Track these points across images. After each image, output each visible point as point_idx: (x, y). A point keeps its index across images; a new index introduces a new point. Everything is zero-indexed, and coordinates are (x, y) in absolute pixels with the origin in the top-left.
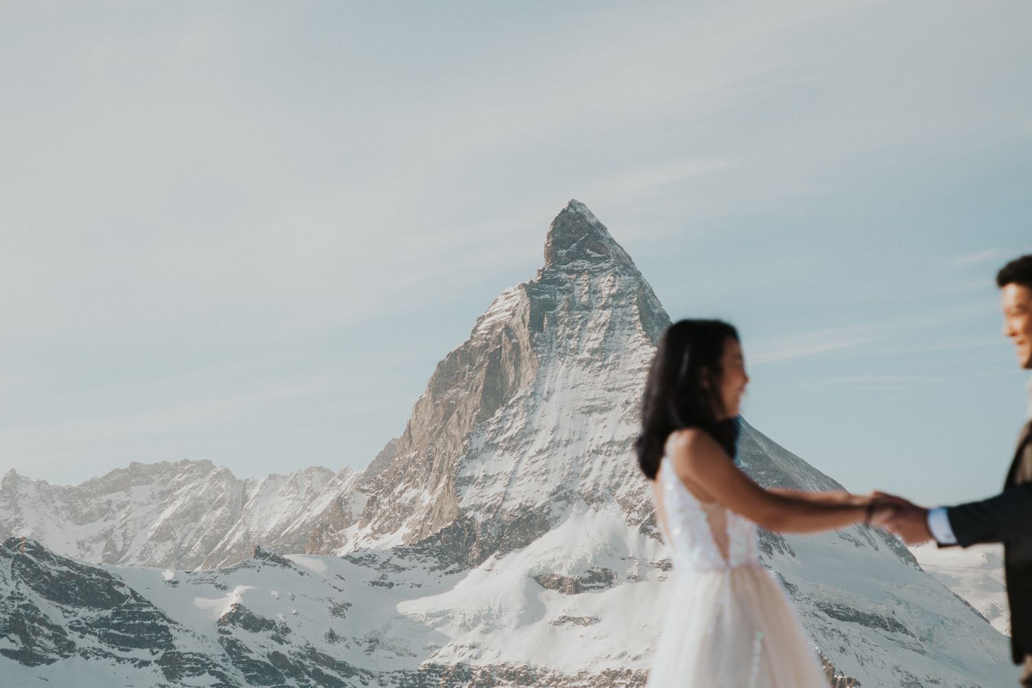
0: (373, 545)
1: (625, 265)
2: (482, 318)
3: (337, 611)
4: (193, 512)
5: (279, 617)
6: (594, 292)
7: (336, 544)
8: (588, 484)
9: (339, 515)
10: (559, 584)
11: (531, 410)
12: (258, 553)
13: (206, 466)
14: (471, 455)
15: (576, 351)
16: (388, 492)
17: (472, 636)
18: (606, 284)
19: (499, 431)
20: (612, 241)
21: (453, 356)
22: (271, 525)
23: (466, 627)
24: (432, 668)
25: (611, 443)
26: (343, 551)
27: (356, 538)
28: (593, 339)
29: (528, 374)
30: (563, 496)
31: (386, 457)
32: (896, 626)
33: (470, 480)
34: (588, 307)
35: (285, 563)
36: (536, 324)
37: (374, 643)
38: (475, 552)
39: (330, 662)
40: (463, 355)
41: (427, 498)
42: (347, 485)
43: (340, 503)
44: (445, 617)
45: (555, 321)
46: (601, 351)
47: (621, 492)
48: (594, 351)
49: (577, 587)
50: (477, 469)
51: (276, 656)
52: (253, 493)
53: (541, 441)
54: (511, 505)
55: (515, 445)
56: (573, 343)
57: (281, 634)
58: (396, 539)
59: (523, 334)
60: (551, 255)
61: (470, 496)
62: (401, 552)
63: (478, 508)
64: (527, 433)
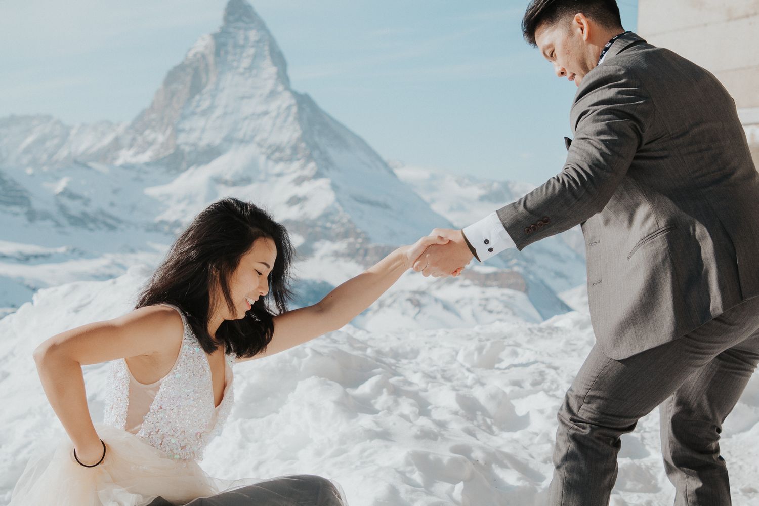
0: (133, 160)
1: (262, 26)
2: (190, 50)
3: (115, 192)
4: (42, 141)
5: (86, 194)
6: (246, 39)
7: (115, 159)
8: (240, 135)
9: (117, 145)
10: (226, 183)
11: (213, 96)
12: (76, 162)
13: (48, 118)
14: (184, 117)
15: (237, 68)
16: (141, 134)
17: (182, 206)
18: (253, 35)
19: (198, 106)
20: (256, 14)
21: (176, 68)
22: (82, 148)
23: (179, 202)
24: (163, 222)
25: (253, 114)
26: (119, 162)
27: (126, 156)
28: (246, 63)
29: (213, 79)
30: (229, 140)
31: (140, 117)
32: (385, 207)
33: (182, 130)
34: (243, 46)
35: (89, 168)
36: (217, 53)
37: (133, 208)
38: (184, 165)
39: (111, 217)
40: (181, 68)
41: (161, 138)
42: (120, 130)
43: (117, 139)
44: (169, 197)
45: (227, 53)
46: (250, 69)
47: (257, 139)
48: (245, 69)
49: (234, 184)
50: (187, 125)
51: (85, 214)
52: (73, 132)
53: (218, 112)
54: (203, 143)
55: (205, 113)
56: (235, 64)
57: (87, 202)
58: (146, 157)
59: (211, 59)
60: (226, 19)
61: (182, 138)
62: (147, 164)
63: (186, 144)
64: (211, 108)
